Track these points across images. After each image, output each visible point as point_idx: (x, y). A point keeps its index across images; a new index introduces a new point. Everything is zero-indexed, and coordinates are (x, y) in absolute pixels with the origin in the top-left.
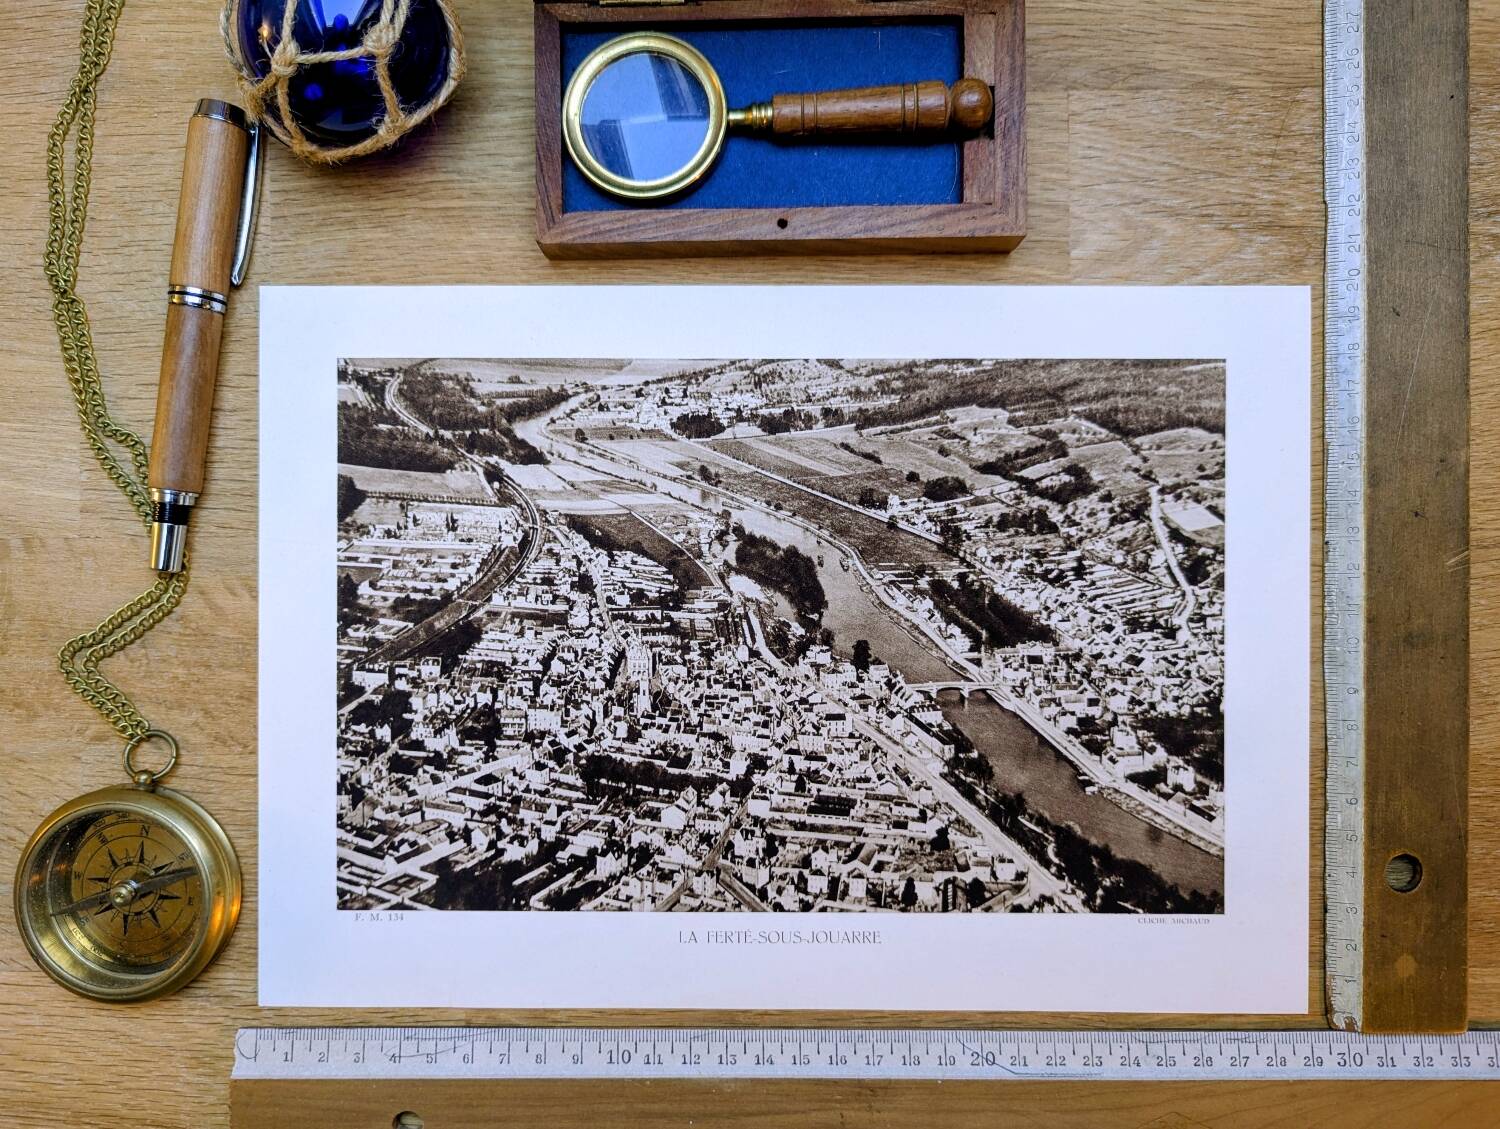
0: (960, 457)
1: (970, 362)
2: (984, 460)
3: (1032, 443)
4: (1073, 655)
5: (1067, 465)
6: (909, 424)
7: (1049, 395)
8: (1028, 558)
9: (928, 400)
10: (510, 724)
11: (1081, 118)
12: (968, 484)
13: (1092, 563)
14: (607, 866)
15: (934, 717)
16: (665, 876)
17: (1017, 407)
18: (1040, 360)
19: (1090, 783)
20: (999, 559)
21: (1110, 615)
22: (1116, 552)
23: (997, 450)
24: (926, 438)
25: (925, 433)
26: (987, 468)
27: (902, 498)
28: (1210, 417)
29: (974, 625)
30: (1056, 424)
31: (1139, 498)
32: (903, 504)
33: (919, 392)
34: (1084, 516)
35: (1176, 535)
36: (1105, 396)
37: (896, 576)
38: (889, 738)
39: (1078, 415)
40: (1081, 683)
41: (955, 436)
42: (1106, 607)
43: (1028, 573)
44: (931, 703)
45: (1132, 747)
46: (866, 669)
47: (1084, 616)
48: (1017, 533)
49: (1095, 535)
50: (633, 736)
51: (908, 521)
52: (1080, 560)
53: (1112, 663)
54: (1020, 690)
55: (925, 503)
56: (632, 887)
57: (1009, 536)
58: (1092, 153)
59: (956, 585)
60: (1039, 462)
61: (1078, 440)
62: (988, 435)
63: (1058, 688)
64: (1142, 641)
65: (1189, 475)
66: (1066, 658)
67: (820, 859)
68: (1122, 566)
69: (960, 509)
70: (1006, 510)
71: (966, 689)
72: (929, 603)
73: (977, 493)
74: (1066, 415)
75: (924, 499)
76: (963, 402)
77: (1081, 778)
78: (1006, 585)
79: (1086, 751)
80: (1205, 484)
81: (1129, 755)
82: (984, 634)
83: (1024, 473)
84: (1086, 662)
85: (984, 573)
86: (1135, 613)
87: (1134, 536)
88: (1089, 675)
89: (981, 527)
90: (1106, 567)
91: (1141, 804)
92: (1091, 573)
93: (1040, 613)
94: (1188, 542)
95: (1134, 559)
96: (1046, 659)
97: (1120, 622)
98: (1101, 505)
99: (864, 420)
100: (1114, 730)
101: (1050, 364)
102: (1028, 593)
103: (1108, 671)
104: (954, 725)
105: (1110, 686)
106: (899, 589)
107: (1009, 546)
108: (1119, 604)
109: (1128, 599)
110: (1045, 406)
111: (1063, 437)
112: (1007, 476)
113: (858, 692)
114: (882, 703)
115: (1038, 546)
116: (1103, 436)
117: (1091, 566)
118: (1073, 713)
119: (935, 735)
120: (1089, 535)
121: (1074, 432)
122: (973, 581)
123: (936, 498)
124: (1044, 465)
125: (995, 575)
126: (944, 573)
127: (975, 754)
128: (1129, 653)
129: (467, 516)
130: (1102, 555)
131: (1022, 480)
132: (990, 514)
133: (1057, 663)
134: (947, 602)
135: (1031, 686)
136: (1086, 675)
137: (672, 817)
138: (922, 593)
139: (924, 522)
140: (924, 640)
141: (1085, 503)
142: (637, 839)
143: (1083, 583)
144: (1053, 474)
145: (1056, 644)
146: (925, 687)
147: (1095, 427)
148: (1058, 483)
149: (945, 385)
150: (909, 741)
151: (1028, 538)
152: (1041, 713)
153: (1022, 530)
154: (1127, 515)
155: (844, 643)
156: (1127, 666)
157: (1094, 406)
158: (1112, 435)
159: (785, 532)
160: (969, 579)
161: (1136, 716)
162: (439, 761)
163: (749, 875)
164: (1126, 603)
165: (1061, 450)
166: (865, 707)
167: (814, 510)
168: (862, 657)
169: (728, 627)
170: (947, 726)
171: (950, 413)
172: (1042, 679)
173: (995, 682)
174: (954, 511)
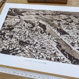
1: (62, 11)
4: (71, 36)
7: (69, 14)
8: (67, 27)
9: (58, 14)
10: (14, 37)
12: (61, 20)
13: (73, 28)
14: (19, 51)
16: (25, 53)
17: (67, 15)
18: (69, 12)
19: (72, 49)
22: (76, 27)
23: (64, 18)
27: (55, 21)
29: (61, 32)
38: (51, 42)
40: (72, 39)
41: (60, 17)
44: (56, 39)
49: (74, 26)
50: (25, 39)
51: (55, 23)
54: (65, 39)
56: (21, 54)
59: (59, 29)
63: (69, 39)
67: (41, 54)
68: (76, 29)
69: (60, 22)
70: (65, 23)
71: (59, 38)
74: (71, 16)
75: (57, 21)
76: (61, 14)
79: (72, 46)
81: (77, 47)
86: (78, 33)
93: (68, 32)
97: (76, 34)
98: (74, 23)
99: (52, 15)
100: (75, 44)
102: (66, 30)
105: (75, 40)
106: (54, 29)
111: (71, 18)
112: (65, 20)
113: (48, 37)
122: (61, 29)
125: (63, 28)
127: (60, 45)
128: (77, 37)
129: (16, 19)
131: (67, 21)
132: (63, 23)
133: (69, 37)
137: (27, 47)
139: (57, 23)
142: (23, 49)
143: (72, 30)
145: (69, 35)
148: (70, 21)
150: (53, 43)
152: (67, 41)
153: (66, 25)
154: (77, 24)
155: (48, 33)
157: (74, 15)
158: (75, 18)
159: (43, 23)
161: (78, 43)
162: (6, 39)
163: (34, 54)
166: (49, 39)
167: (47, 21)
168: (49, 34)
169: (37, 30)
170: (57, 42)
172: (67, 38)
173: (62, 38)
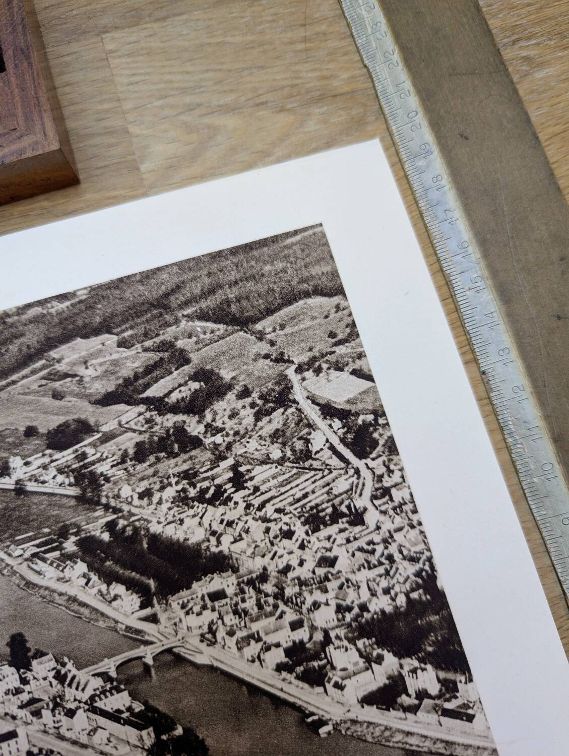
0: (77, 395)
1: (63, 297)
2: (103, 391)
3: (149, 359)
4: (257, 577)
5: (192, 372)
6: (14, 377)
7: (154, 306)
8: (177, 483)
9: (28, 347)
11: (119, 54)
12: (92, 421)
13: (249, 467)
15: (119, 701)
17: (123, 327)
18: (135, 275)
19: (322, 723)
20: (146, 494)
21: (286, 519)
22: (272, 448)
23: (113, 377)
24: (35, 387)
25: (33, 382)
26: (108, 400)
27: (24, 457)
28: (325, 283)
29: (138, 576)
30: (169, 334)
31: (278, 384)
32: (27, 464)
33: (18, 342)
34: (226, 419)
35: (328, 411)
36: (212, 291)
37: (38, 546)
38: (75, 743)
39: (190, 317)
40: (276, 607)
41: (66, 375)
42: (278, 511)
43: (182, 500)
44: (112, 685)
45: (356, 664)
46: (28, 667)
47: (257, 528)
48: (158, 459)
49: (243, 437)
51: (36, 481)
52: (234, 468)
53: (304, 573)
54: (210, 636)
55: (51, 456)
57: (150, 466)
58: (136, 78)
59: (106, 537)
60: (162, 377)
61: (197, 343)
62: (101, 364)
63: (252, 621)
64: (329, 538)
65: (322, 346)
66: (251, 582)
68: (282, 460)
69: (90, 451)
70: (140, 438)
71: (148, 654)
72: (81, 567)
73: (105, 429)
74: (177, 321)
75: (48, 451)
76: (66, 338)
77: (310, 720)
78: (162, 520)
79: (306, 686)
80: (341, 350)
81: (355, 674)
82: (152, 583)
83: (149, 393)
84: (273, 583)
85: (134, 515)
86: (312, 508)
87: (284, 424)
88: (283, 594)
89: (118, 464)
90: (266, 467)
91: (386, 729)
92: (251, 479)
93: (208, 541)
94: (343, 415)
95: (293, 450)
96: (230, 591)
97: (298, 523)
98: (240, 403)
100: (330, 649)
101: (146, 276)
102: (187, 522)
103: (302, 583)
104: (145, 703)
105: (309, 600)
106: (44, 560)
107: (154, 475)
108: (291, 504)
109: (299, 495)
110: (153, 317)
111: (180, 344)
112: (131, 402)
113: (25, 697)
114: (57, 703)
115: (185, 467)
116: (222, 332)
117: (249, 471)
118: (278, 645)
119: (127, 722)
120: (237, 438)
121: (190, 336)
122: (125, 527)
123: (61, 447)
124: (168, 378)
125: (146, 513)
126: (90, 527)
127: (179, 731)
128: (319, 555)
130: (257, 455)
131: (148, 401)
132: (123, 447)
133: (242, 591)
134: (103, 561)
135: (221, 628)
136: (280, 595)
138: (71, 557)
139: (54, 477)
140: (85, 611)
141: (223, 406)
143: (247, 492)
144: (180, 385)
145: (235, 570)
146: (101, 667)
147: (210, 325)
148: (189, 393)
149: (43, 327)
150: (100, 738)
151: (172, 461)
152: (242, 656)
153: (163, 454)
154: (271, 405)
156: (321, 572)
157: (203, 304)
158: (230, 328)
160: (120, 526)
161: (349, 625)
164: (299, 500)
165: (182, 358)
166: (37, 714)
168: (20, 654)
170: (138, 707)
171: (54, 354)
172: (231, 616)
173: (180, 636)
174: (84, 456)
